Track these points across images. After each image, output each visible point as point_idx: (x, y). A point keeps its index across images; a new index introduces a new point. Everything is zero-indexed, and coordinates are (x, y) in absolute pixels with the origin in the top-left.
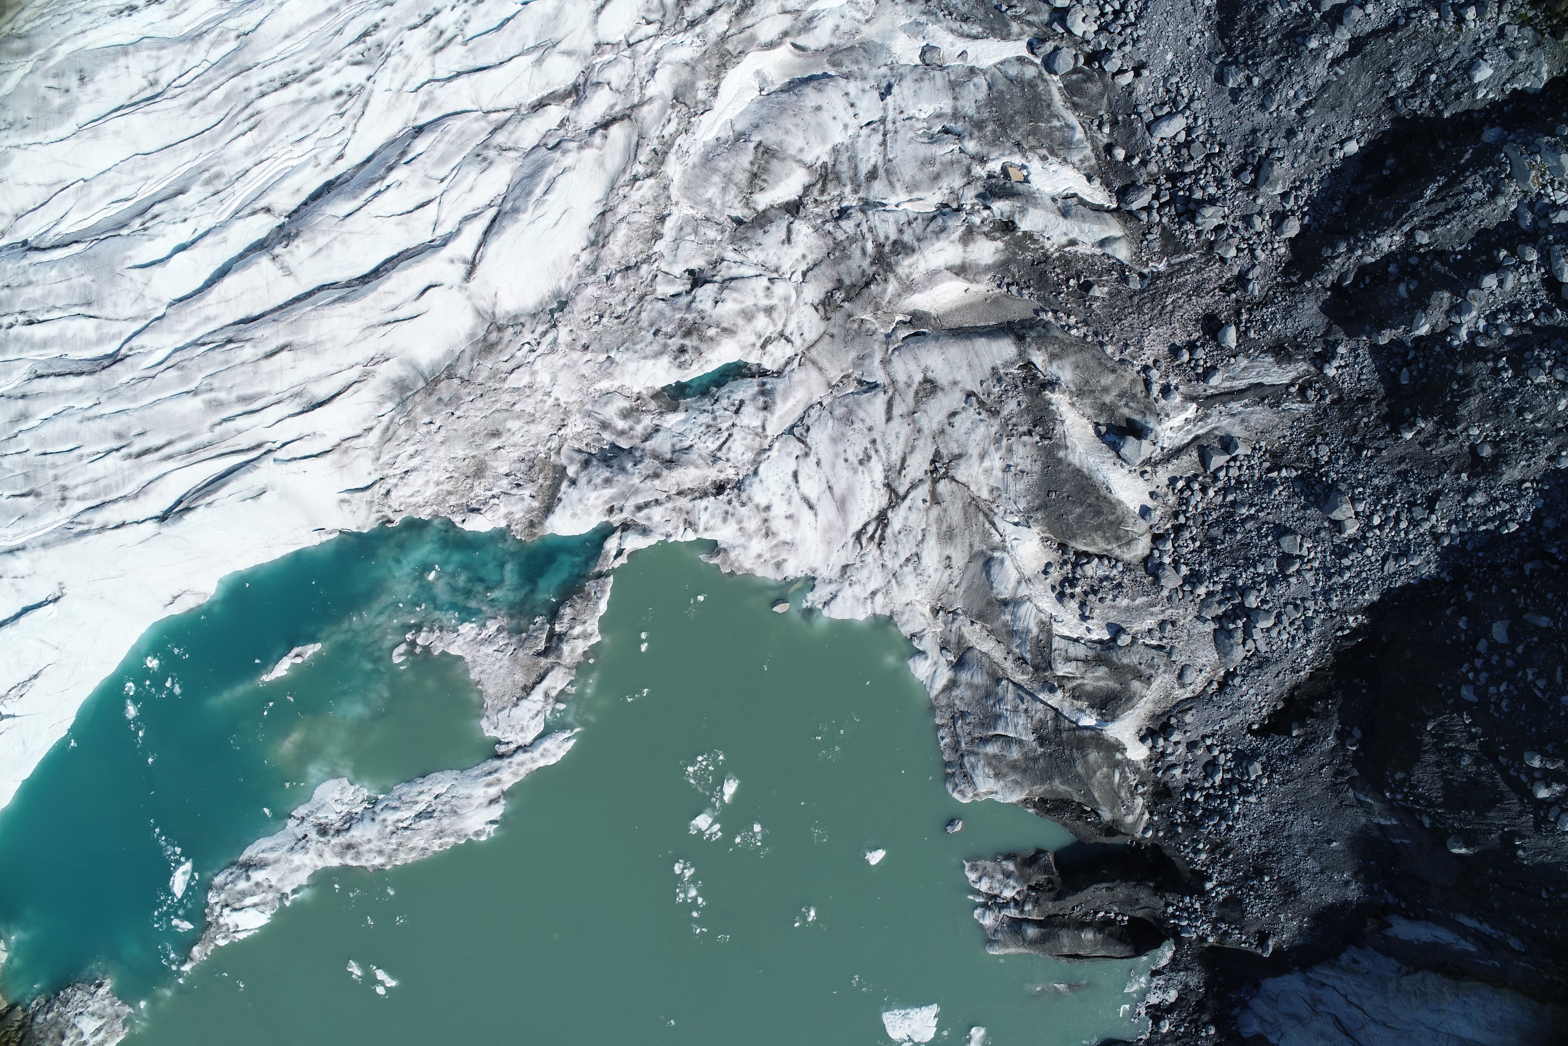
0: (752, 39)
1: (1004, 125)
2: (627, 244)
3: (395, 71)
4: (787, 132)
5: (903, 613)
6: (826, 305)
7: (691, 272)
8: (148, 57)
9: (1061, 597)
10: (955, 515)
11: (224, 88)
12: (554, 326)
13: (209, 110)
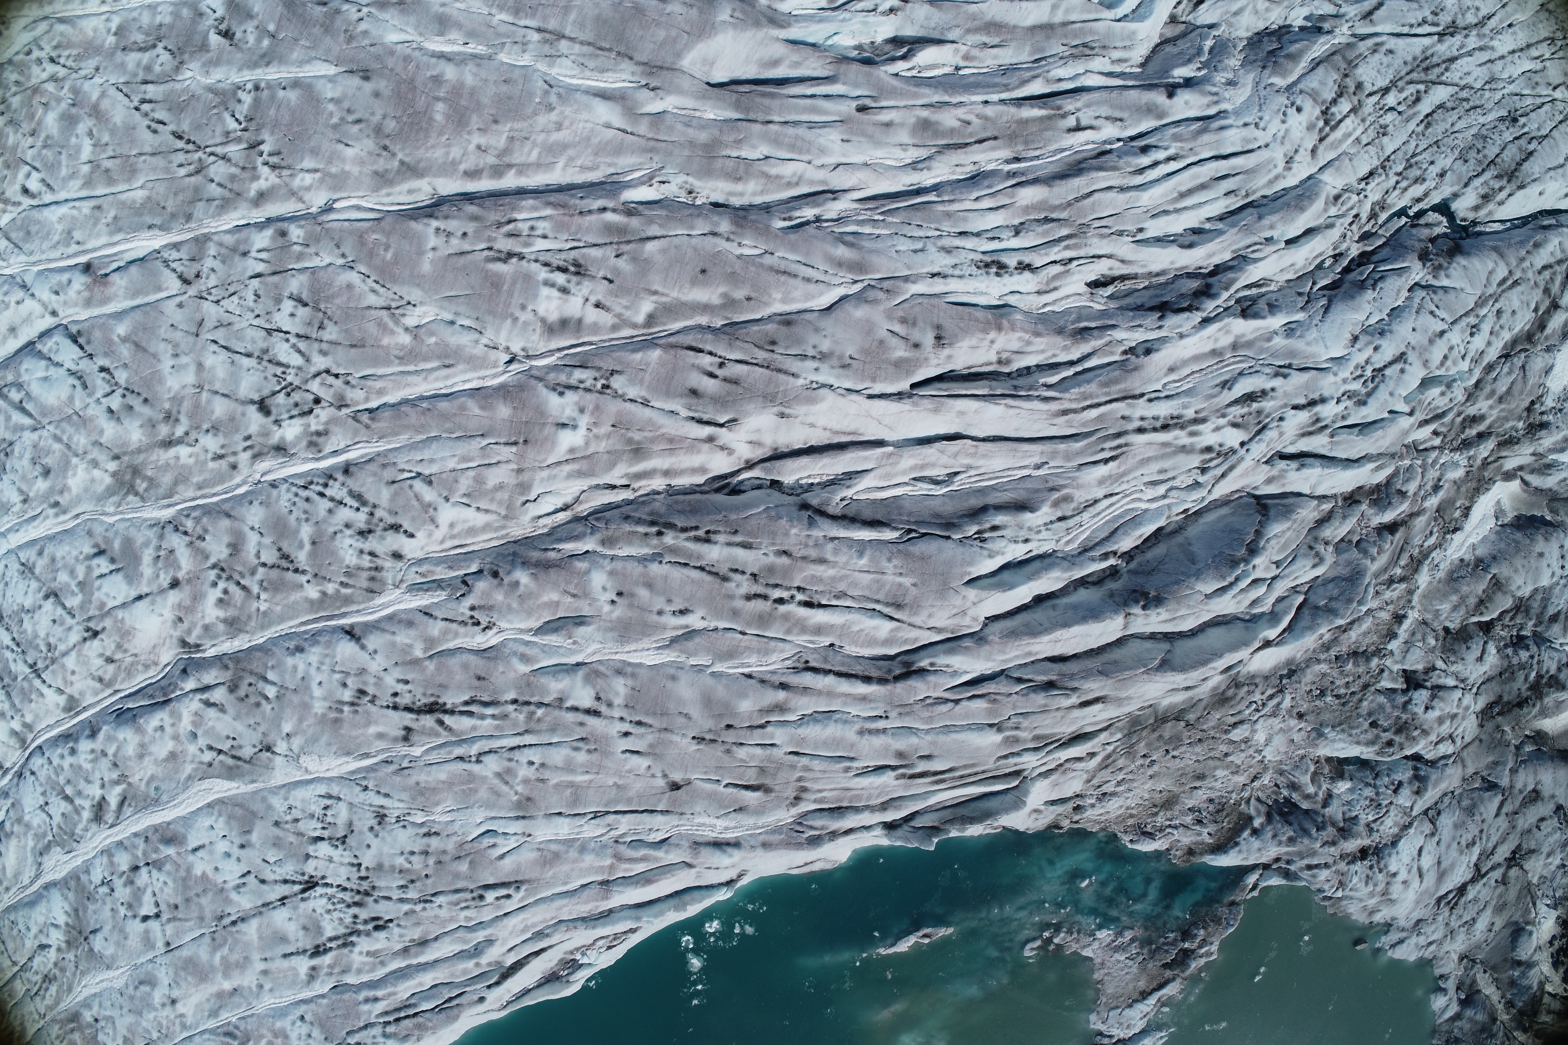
0: (1500, 469)
2: (1365, 635)
4: (1515, 571)
5: (1441, 960)
6: (1485, 715)
7: (1407, 672)
10: (1512, 894)
11: (1102, 409)
12: (1281, 691)
13: (1075, 424)
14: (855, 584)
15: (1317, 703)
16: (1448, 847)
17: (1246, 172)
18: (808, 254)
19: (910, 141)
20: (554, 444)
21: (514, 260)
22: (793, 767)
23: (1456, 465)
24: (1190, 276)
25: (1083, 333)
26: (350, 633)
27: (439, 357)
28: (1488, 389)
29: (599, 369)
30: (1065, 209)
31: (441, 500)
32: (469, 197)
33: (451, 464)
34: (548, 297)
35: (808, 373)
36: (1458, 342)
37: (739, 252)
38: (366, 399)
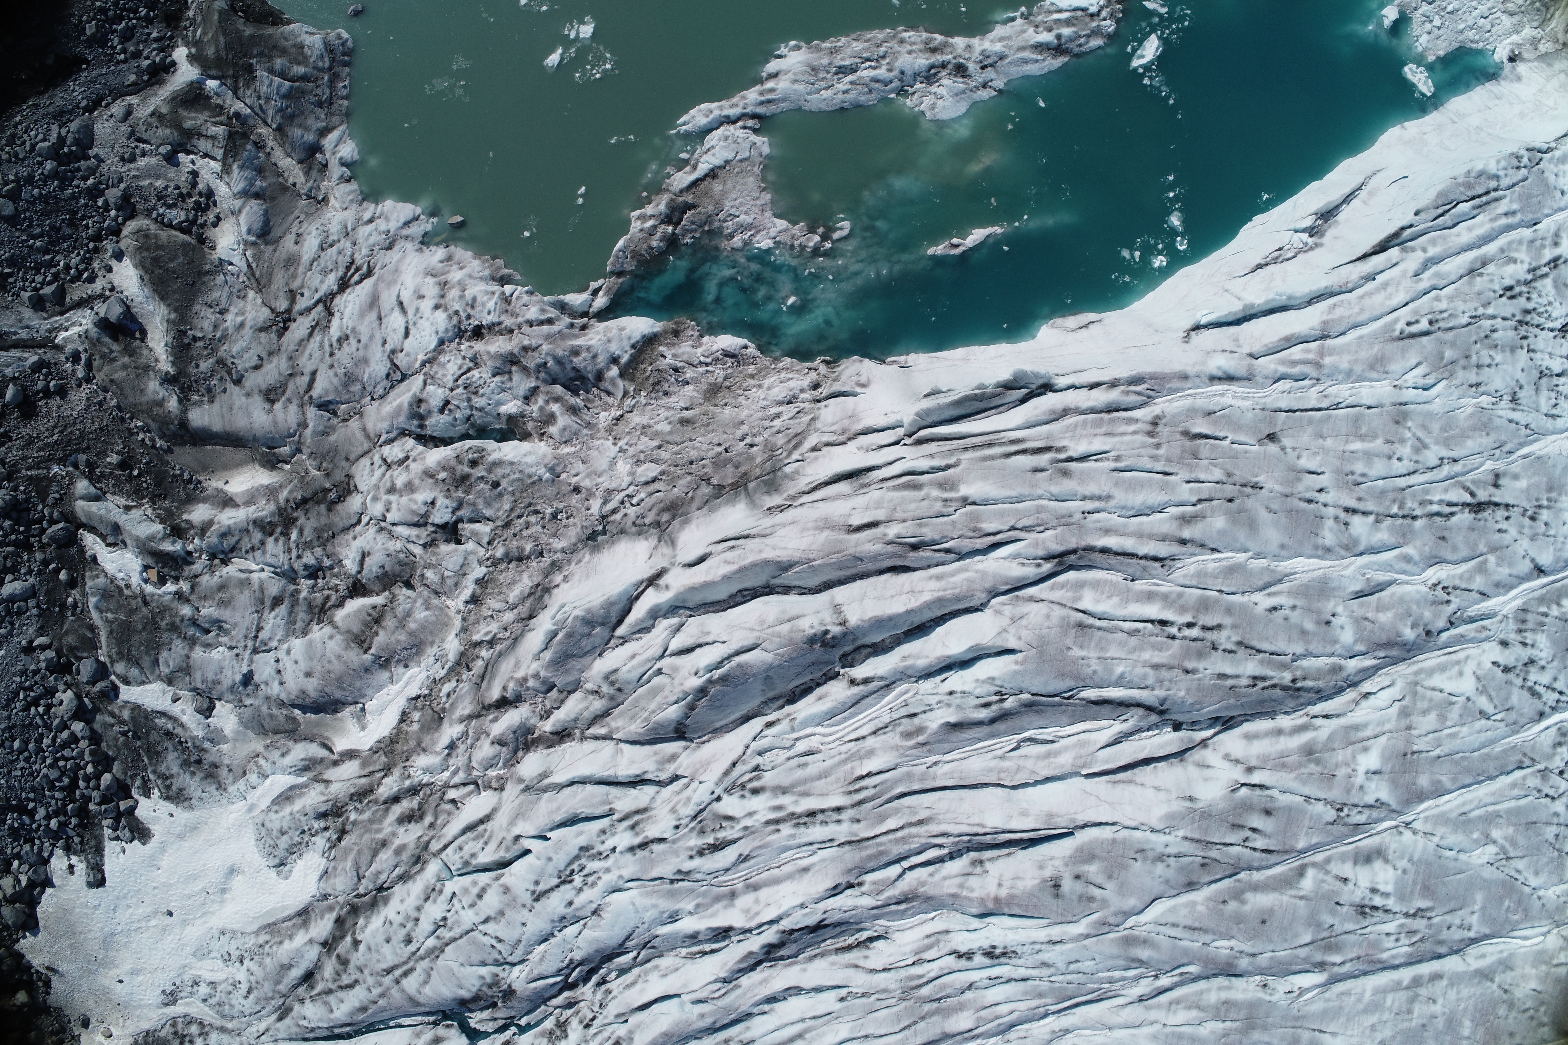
0: (364, 765)
1: (152, 624)
2: (513, 583)
3: (689, 799)
4: (339, 657)
5: (352, 201)
6: (346, 489)
7: (459, 542)
8: (972, 890)
9: (210, 193)
10: (279, 280)
11: (883, 828)
12: (603, 518)
13: (907, 811)
14: (1122, 644)
15: (561, 506)
16: (371, 337)
18: (1174, 946)
20: (1382, 755)
21: (1412, 911)
22: (1169, 460)
23: (426, 770)
24: (781, 960)
25: (904, 899)
26: (1540, 571)
27: (1470, 821)
28: (404, 856)
29: (1345, 825)
30: (925, 1014)
31: (1473, 698)
33: (1465, 730)
34: (1386, 883)
35: (1173, 842)
36: (462, 912)
37: (1233, 943)
38: (1524, 778)
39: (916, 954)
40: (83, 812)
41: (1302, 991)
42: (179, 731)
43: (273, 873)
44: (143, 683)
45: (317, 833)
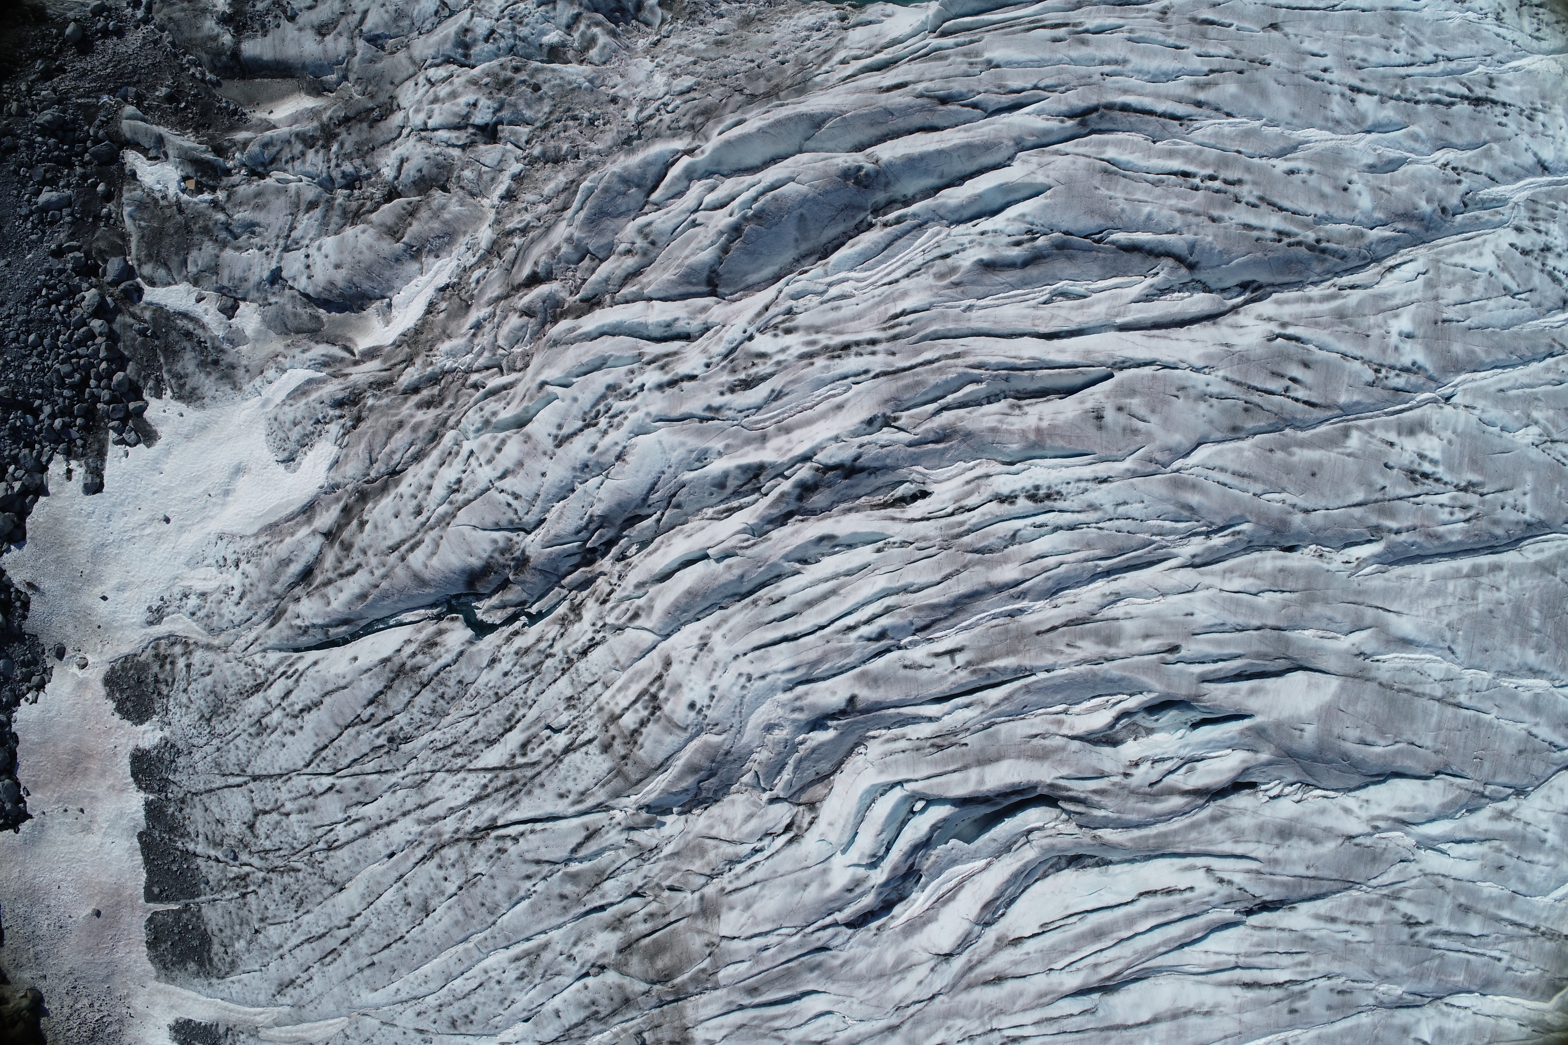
0: (385, 359)
1: (185, 228)
2: (548, 179)
3: (720, 338)
4: (371, 247)
6: (389, 108)
11: (920, 359)
12: (639, 124)
13: (941, 348)
14: (1148, 192)
15: (598, 112)
17: (760, 625)
18: (1224, 495)
19: (1121, 622)
20: (1414, 320)
21: (1463, 484)
22: (1177, 38)
23: (451, 354)
24: (813, 513)
25: (943, 436)
26: (1544, 169)
27: (1508, 398)
28: (421, 433)
29: (1384, 388)
30: (970, 562)
31: (1496, 272)
32: (1493, 549)
33: (1491, 304)
34: (1434, 450)
35: (1215, 382)
36: (479, 470)
37: (1284, 495)
38: (1557, 363)
39: (956, 501)
40: (90, 414)
41: (1361, 563)
42: (199, 332)
43: (282, 467)
44: (170, 284)
45: (331, 420)
